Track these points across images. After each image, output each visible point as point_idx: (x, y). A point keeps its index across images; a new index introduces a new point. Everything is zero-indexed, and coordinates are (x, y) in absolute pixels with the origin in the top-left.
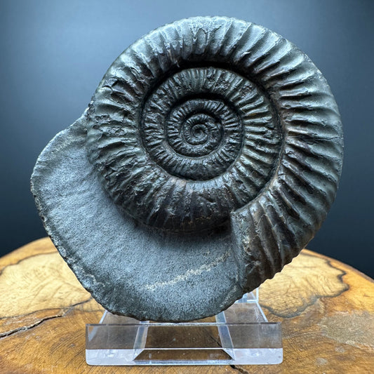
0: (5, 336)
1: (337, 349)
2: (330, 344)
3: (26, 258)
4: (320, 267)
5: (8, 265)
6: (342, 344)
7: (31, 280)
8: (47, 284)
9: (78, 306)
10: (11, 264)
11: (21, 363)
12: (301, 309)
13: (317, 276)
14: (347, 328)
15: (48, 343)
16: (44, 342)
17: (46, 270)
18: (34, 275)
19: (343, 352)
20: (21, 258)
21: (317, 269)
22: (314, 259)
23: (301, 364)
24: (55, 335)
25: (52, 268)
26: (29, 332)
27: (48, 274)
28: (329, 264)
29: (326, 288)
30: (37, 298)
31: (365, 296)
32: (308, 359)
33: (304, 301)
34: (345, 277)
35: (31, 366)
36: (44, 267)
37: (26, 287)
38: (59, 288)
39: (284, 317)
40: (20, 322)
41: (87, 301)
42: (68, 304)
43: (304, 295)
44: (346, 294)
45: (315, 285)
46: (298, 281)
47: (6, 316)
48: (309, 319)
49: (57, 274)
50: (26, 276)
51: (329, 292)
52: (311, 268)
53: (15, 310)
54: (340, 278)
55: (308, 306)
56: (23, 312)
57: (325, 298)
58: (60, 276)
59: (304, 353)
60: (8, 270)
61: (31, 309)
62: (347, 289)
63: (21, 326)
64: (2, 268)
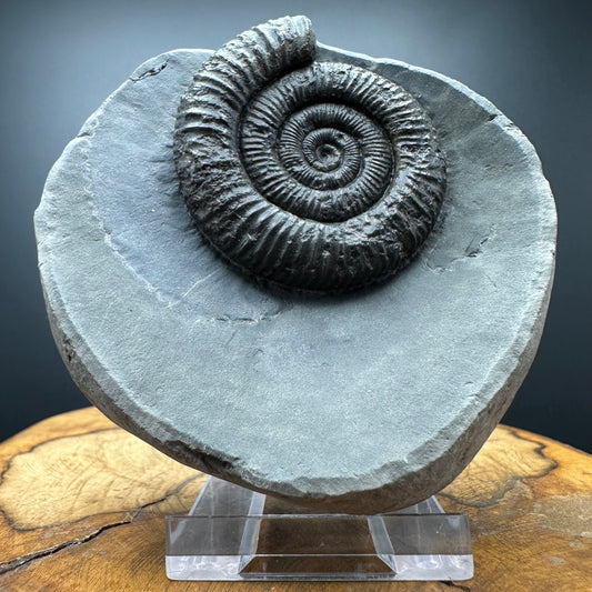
0: (49, 553)
1: (572, 544)
2: (558, 538)
3: (42, 443)
4: (503, 439)
5: (15, 455)
6: (576, 537)
7: (62, 474)
8: (89, 478)
9: (151, 508)
10: (21, 453)
12: (498, 495)
13: (504, 452)
14: (576, 516)
15: (123, 560)
16: (115, 559)
17: (80, 459)
18: (63, 467)
19: (582, 547)
20: (33, 443)
21: (501, 442)
23: (526, 567)
24: (130, 549)
25: (89, 456)
26: (85, 546)
27: (86, 464)
28: (514, 434)
29: (524, 466)
30: (80, 498)
31: (584, 473)
32: (534, 559)
33: (497, 485)
34: (545, 451)
36: (75, 455)
37: (57, 484)
38: (112, 482)
39: (476, 506)
40: (67, 532)
41: (163, 500)
42: (134, 505)
43: (495, 476)
44: (555, 472)
45: (506, 462)
47: (42, 524)
48: (515, 507)
49: (98, 463)
50: (51, 468)
51: (529, 471)
53: (50, 517)
54: (539, 452)
55: (506, 490)
56: (64, 519)
57: (528, 480)
58: (105, 467)
59: (526, 552)
60: (19, 461)
61: (77, 514)
62: (555, 466)
63: (70, 538)
64: (7, 458)
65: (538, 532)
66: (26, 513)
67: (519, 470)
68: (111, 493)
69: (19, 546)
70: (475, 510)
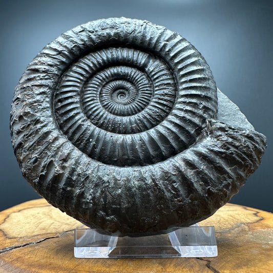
0: (21, 247)
1: (263, 246)
2: (258, 244)
3: (24, 209)
4: (239, 210)
5: (11, 213)
6: (266, 244)
7: (31, 220)
8: (43, 221)
9: (69, 232)
10: (14, 212)
11: (36, 259)
12: (232, 229)
13: (239, 214)
14: (268, 236)
15: (53, 250)
16: (49, 249)
17: (41, 215)
18: (32, 217)
19: (269, 247)
22: (234, 207)
23: (239, 254)
24: (57, 246)
25: (45, 214)
26: (37, 245)
27: (42, 217)
28: (245, 208)
29: (247, 219)
30: (38, 228)
32: (244, 251)
34: (258, 214)
35: (45, 260)
36: (38, 213)
37: (28, 223)
38: (53, 223)
39: (220, 233)
40: (30, 239)
42: (61, 231)
43: (232, 223)
44: (262, 221)
45: (239, 218)
46: (226, 217)
47: (19, 236)
48: (239, 233)
49: (49, 216)
51: (249, 221)
52: (233, 211)
53: (23, 234)
54: (256, 215)
55: (236, 227)
56: (29, 235)
57: (248, 224)
58: (51, 217)
60: (13, 215)
61: (35, 233)
62: (262, 219)
63: (31, 241)
64: (8, 214)
65: (248, 242)
66: (13, 232)
67: (244, 221)
68: (52, 227)
69: (8, 243)
70: (219, 234)
